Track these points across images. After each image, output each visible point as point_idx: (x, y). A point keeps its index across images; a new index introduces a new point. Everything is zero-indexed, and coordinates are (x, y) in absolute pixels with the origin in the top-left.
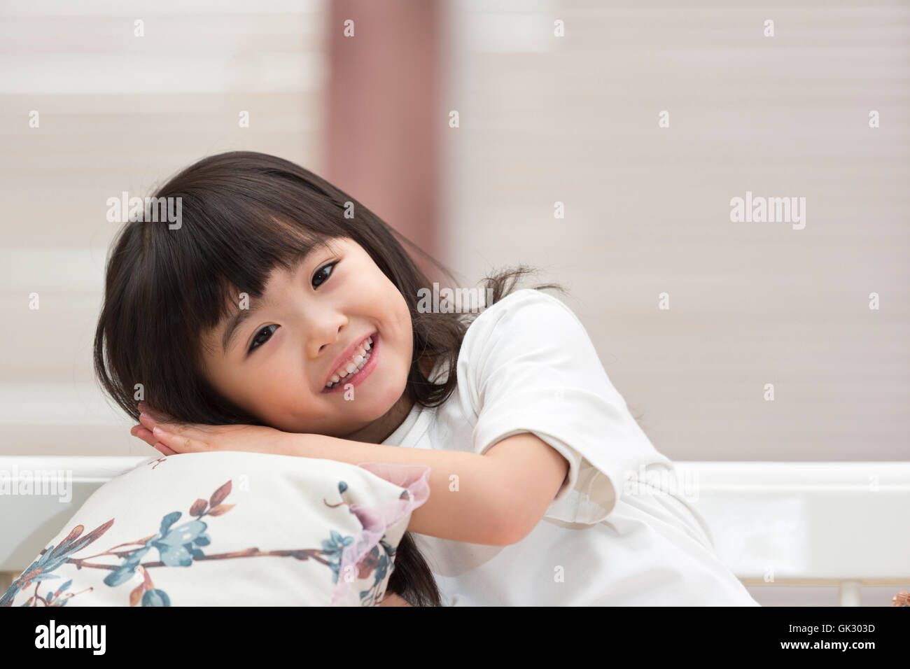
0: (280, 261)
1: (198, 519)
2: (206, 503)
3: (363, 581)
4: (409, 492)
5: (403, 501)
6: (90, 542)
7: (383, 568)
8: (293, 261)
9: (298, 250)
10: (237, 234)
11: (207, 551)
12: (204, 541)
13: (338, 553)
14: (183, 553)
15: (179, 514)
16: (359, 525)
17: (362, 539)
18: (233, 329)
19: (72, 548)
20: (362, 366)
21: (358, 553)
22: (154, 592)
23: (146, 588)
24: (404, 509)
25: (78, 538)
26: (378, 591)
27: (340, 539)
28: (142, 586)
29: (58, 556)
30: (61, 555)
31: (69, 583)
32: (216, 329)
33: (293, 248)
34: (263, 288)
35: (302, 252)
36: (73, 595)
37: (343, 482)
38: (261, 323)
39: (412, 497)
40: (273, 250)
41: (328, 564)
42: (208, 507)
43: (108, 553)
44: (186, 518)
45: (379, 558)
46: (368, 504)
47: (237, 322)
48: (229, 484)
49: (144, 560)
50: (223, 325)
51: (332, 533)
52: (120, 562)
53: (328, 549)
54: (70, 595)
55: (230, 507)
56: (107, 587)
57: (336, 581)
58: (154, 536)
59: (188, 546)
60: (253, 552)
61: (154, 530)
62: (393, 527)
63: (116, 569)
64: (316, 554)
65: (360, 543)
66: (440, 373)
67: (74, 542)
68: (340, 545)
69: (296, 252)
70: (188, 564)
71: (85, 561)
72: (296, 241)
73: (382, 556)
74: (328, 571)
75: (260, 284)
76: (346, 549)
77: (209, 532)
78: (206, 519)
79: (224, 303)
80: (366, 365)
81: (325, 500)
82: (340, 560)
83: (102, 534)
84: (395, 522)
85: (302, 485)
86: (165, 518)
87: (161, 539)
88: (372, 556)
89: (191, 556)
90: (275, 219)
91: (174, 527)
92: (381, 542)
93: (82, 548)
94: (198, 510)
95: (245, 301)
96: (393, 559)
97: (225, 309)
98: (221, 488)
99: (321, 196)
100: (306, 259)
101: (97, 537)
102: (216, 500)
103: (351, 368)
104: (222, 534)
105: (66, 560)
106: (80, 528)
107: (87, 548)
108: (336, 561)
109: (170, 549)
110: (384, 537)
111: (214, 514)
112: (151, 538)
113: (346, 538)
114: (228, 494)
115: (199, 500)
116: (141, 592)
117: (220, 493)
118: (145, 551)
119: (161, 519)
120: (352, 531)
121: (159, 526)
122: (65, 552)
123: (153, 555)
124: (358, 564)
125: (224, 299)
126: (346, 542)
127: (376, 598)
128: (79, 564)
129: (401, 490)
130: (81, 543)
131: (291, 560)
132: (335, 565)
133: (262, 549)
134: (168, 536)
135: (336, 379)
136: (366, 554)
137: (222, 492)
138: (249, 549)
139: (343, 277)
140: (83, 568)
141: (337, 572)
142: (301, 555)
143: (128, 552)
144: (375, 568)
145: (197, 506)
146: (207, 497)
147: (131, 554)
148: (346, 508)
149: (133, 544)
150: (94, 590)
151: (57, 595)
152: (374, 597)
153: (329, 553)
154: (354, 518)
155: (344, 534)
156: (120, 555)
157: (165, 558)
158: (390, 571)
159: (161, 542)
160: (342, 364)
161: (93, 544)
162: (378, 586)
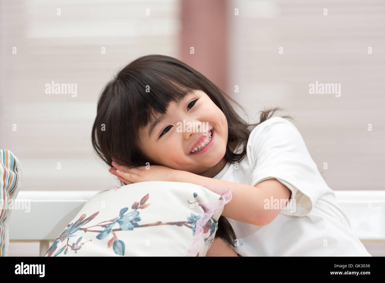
0: (173, 99)
1: (135, 210)
2: (139, 204)
3: (205, 234)
4: (223, 197)
5: (221, 201)
6: (89, 221)
7: (214, 228)
8: (179, 99)
9: (181, 94)
10: (156, 87)
11: (139, 223)
12: (138, 219)
13: (194, 223)
14: (130, 225)
15: (127, 209)
16: (203, 211)
17: (204, 216)
18: (153, 127)
19: (81, 223)
20: (207, 143)
21: (203, 222)
22: (118, 241)
23: (115, 239)
24: (221, 204)
25: (84, 220)
26: (212, 238)
27: (195, 217)
28: (112, 239)
29: (75, 227)
30: (77, 227)
31: (81, 238)
32: (146, 127)
33: (178, 93)
34: (166, 110)
35: (182, 95)
36: (83, 244)
37: (196, 193)
38: (165, 125)
39: (224, 199)
40: (171, 94)
41: (191, 227)
42: (139, 205)
43: (97, 225)
44: (130, 210)
45: (212, 224)
46: (206, 202)
47: (155, 124)
48: (148, 195)
49: (113, 228)
50: (149, 125)
51: (192, 214)
52: (103, 229)
53: (190, 221)
54: (82, 244)
55: (149, 205)
56: (98, 240)
57: (194, 235)
58: (117, 218)
59: (131, 222)
60: (159, 223)
61: (117, 215)
62: (217, 211)
63: (101, 232)
64: (186, 223)
65: (203, 218)
66: (239, 149)
67: (82, 221)
68: (195, 219)
69: (180, 95)
70: (132, 229)
71: (87, 229)
72: (180, 90)
73: (213, 223)
74: (191, 231)
75: (165, 108)
76: (198, 221)
77: (140, 216)
78: (138, 210)
79: (150, 116)
80: (209, 143)
81: (188, 201)
82: (195, 226)
83: (94, 217)
84: (217, 210)
85: (178, 194)
86: (121, 210)
87: (120, 219)
88: (208, 224)
89: (133, 226)
90: (171, 81)
91: (125, 214)
92: (212, 218)
93: (86, 224)
94: (135, 207)
95: (159, 115)
96: (217, 224)
97: (150, 118)
98: (145, 197)
99: (190, 73)
100: (184, 98)
101: (92, 219)
102: (143, 202)
103: (203, 145)
104: (145, 216)
105: (79, 229)
106: (84, 216)
107: (88, 223)
108: (194, 226)
109: (124, 223)
110: (213, 216)
111: (142, 208)
112: (115, 219)
113: (198, 216)
114: (148, 199)
115: (135, 203)
116: (113, 241)
117: (144, 199)
118: (113, 224)
119: (119, 211)
120: (200, 213)
121: (119, 214)
122: (78, 225)
123: (117, 226)
124: (203, 227)
125: (150, 114)
126: (197, 218)
127: (211, 241)
128: (85, 230)
129: (220, 196)
130: (85, 222)
131: (175, 226)
132: (193, 228)
133: (163, 222)
134: (123, 218)
135: (196, 149)
136: (206, 223)
137: (145, 199)
138: (157, 222)
139: (199, 106)
140: (87, 232)
141: (194, 231)
142: (179, 224)
143: (106, 225)
144: (210, 228)
145: (135, 205)
146: (139, 201)
147: (107, 226)
148: (197, 203)
149: (108, 221)
150: (92, 241)
151: (77, 244)
152: (210, 240)
153: (191, 223)
154: (200, 208)
155: (197, 215)
156: (103, 226)
157: (122, 227)
158: (216, 229)
159: (120, 220)
160: (198, 143)
161: (90, 222)
162: (211, 236)
